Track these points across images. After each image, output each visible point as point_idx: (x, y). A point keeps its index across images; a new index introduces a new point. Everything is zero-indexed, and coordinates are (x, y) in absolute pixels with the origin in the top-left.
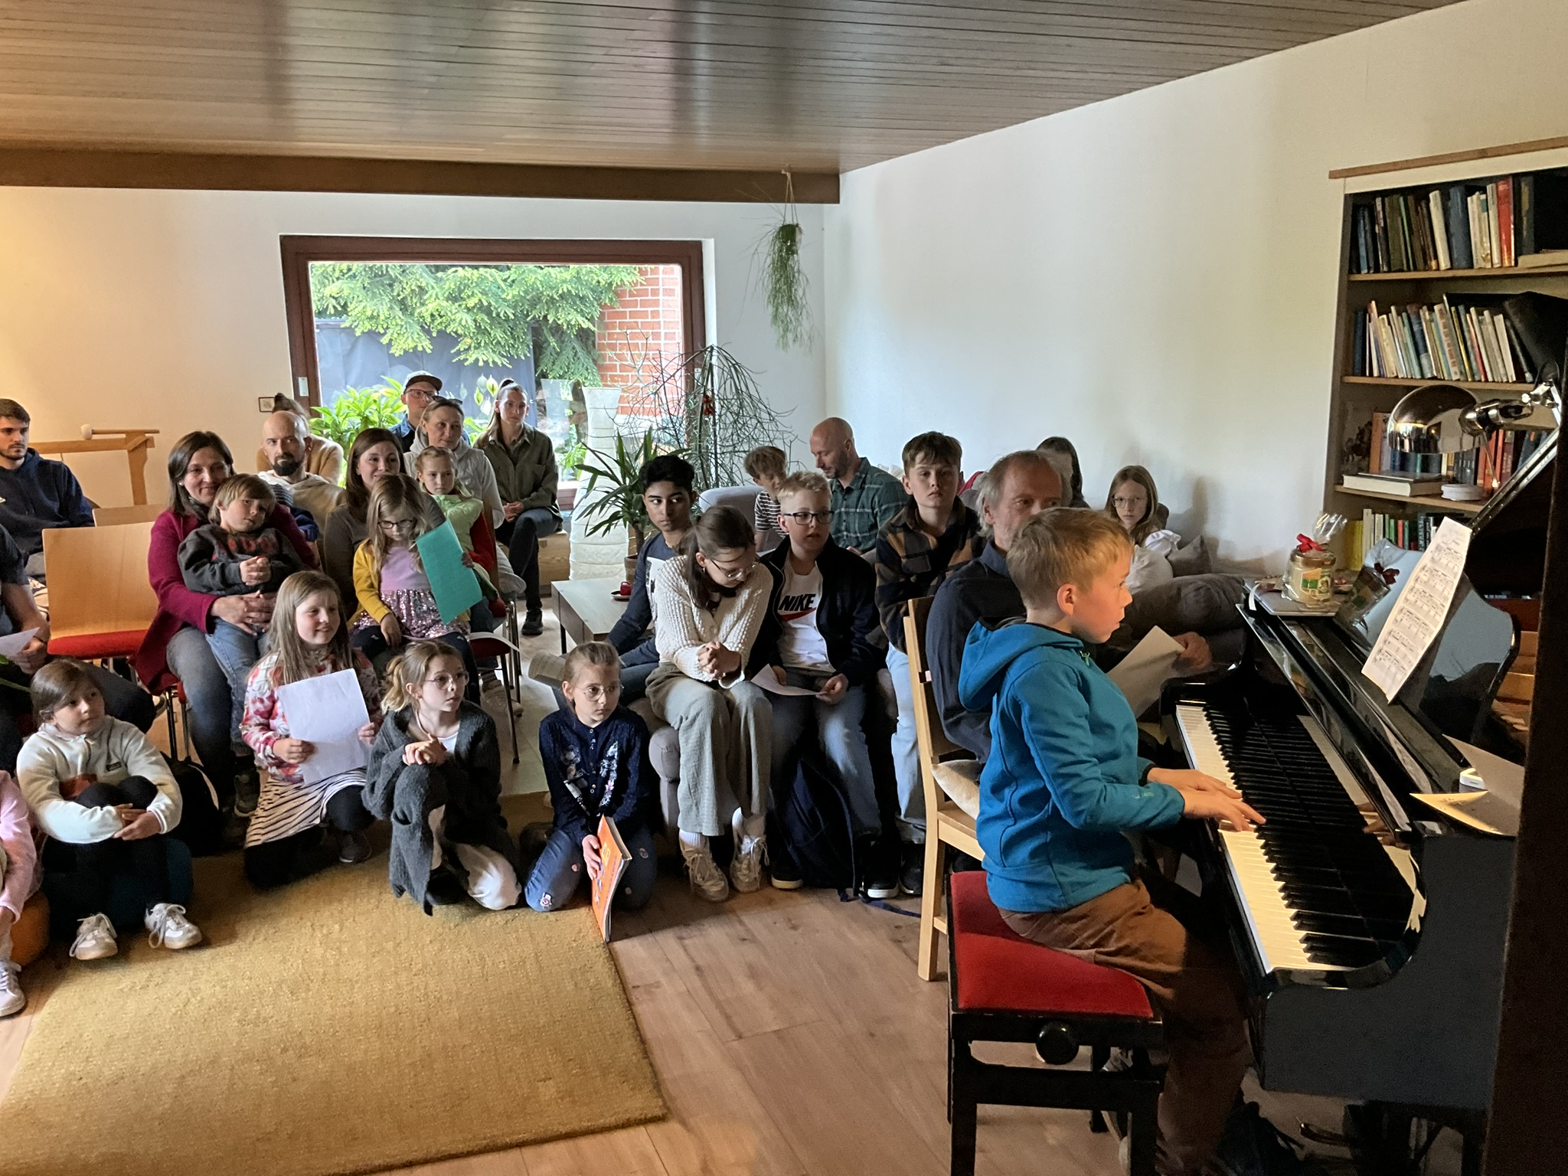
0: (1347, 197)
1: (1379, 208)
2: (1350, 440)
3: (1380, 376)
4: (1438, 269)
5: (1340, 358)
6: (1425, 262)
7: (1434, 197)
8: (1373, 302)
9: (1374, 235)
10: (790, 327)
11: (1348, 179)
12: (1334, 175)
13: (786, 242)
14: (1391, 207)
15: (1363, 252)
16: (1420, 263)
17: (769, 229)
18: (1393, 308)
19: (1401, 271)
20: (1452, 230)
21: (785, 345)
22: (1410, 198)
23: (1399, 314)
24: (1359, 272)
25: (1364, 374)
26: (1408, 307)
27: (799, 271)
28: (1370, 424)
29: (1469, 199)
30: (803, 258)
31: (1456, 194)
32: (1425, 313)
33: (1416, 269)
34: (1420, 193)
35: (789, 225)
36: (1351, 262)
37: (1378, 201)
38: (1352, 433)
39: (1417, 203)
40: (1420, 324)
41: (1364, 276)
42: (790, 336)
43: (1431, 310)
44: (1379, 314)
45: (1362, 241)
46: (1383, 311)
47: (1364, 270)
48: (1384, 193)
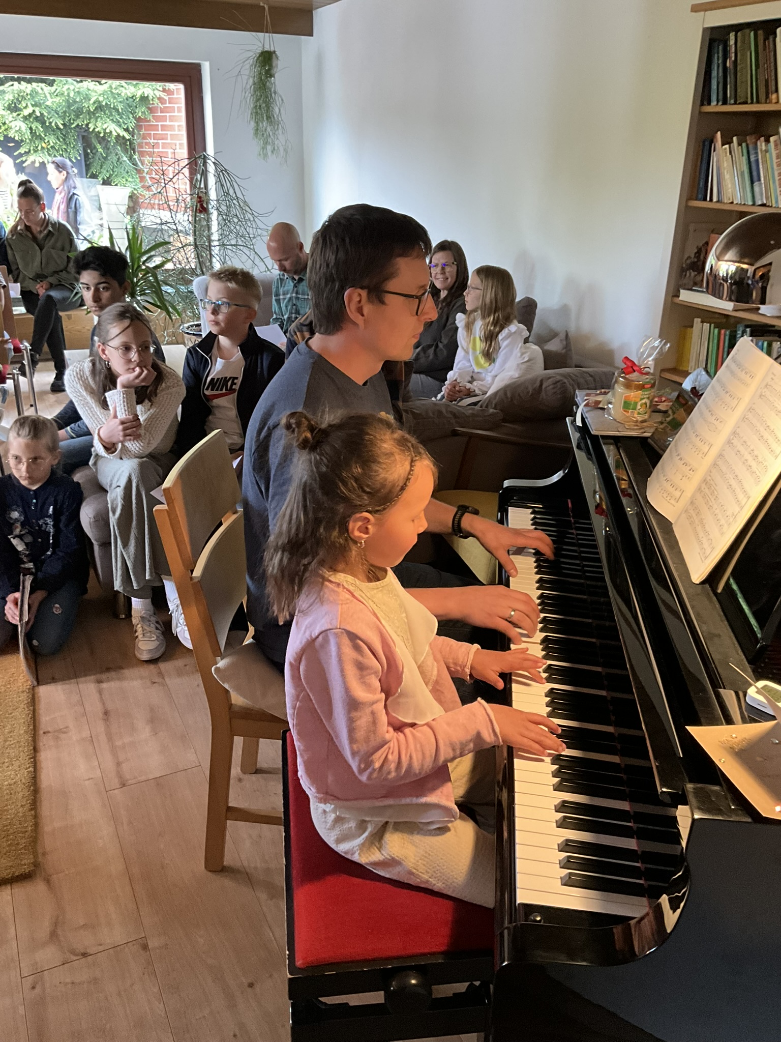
0: (705, 30)
1: (732, 42)
2: (689, 257)
3: (718, 201)
4: (777, 102)
5: (687, 186)
6: (767, 97)
8: (719, 133)
9: (725, 68)
10: (270, 140)
11: (709, 12)
12: (696, 9)
13: (264, 66)
14: (743, 42)
15: (714, 85)
16: (762, 97)
17: (251, 54)
18: (735, 139)
19: (745, 103)
21: (265, 156)
22: (760, 32)
23: (740, 144)
24: (709, 103)
25: (705, 199)
26: (748, 138)
27: (275, 93)
28: (707, 243)
30: (280, 81)
32: (761, 144)
33: (758, 102)
34: (767, 29)
35: (266, 52)
36: (703, 96)
37: (732, 36)
38: (691, 251)
40: (757, 153)
41: (714, 107)
42: (269, 148)
43: (767, 141)
44: (723, 145)
45: (714, 73)
46: (727, 141)
47: (714, 103)
48: (738, 28)
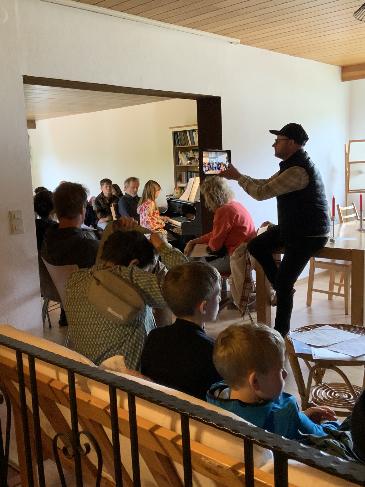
0: (173, 132)
3: (182, 165)
4: (190, 145)
5: (175, 163)
6: (187, 143)
7: (188, 132)
8: (179, 152)
9: (178, 139)
11: (173, 129)
12: (170, 128)
14: (181, 134)
15: (176, 142)
16: (187, 144)
18: (183, 152)
19: (183, 145)
20: (191, 138)
22: (184, 132)
23: (184, 153)
24: (176, 146)
25: (179, 165)
28: (181, 174)
29: (193, 133)
31: (191, 132)
32: (188, 153)
33: (186, 145)
34: (185, 132)
36: (175, 144)
37: (178, 133)
38: (178, 176)
39: (185, 133)
40: (188, 155)
41: (177, 146)
43: (189, 152)
45: (176, 140)
46: (181, 153)
47: (177, 145)
48: (179, 132)
